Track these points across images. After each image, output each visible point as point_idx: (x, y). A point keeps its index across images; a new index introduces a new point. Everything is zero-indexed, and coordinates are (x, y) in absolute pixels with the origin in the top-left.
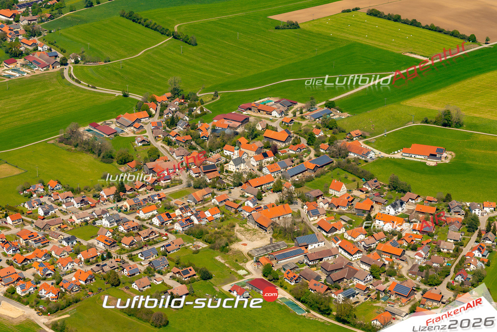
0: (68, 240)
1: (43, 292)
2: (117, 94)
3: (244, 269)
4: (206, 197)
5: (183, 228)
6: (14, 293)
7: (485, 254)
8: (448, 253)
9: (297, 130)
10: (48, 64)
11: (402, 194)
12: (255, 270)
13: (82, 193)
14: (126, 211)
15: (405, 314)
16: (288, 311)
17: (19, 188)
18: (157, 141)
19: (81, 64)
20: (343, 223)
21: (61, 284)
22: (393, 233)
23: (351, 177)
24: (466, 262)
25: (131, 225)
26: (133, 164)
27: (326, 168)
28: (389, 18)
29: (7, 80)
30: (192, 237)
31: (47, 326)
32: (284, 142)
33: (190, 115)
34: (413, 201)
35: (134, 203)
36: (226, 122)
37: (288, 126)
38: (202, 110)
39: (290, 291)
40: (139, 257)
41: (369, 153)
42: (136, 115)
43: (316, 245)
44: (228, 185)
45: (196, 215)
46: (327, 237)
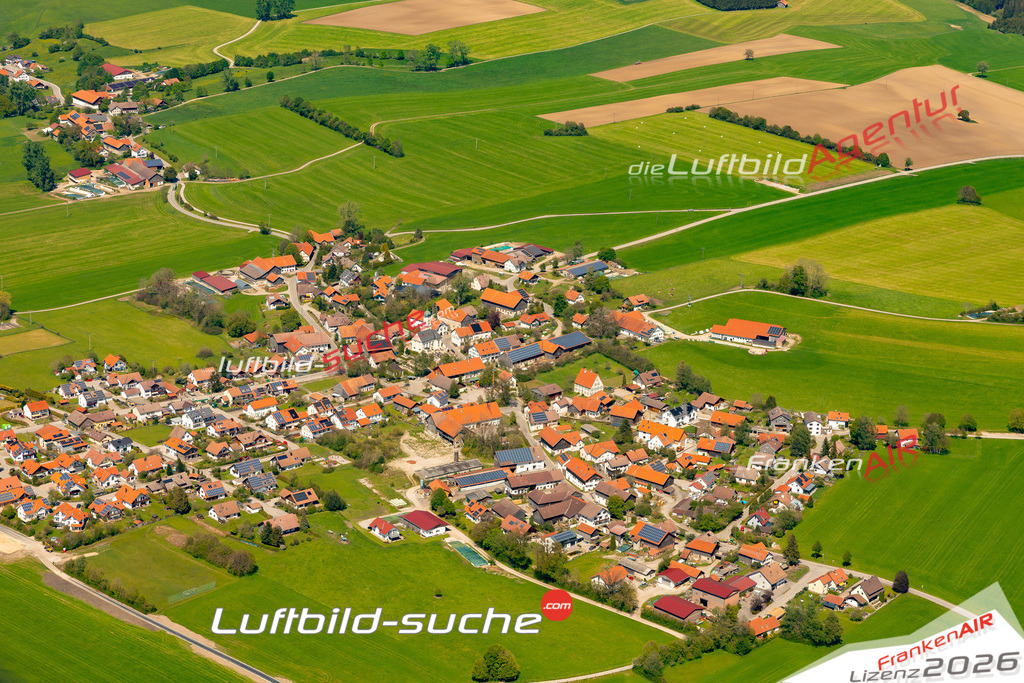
0: (117, 444)
1: (61, 516)
2: (252, 230)
3: (400, 496)
4: (365, 390)
5: (314, 433)
6: (12, 517)
7: (808, 489)
8: (748, 486)
9: (541, 291)
10: (143, 178)
11: (695, 395)
12: (419, 500)
13: (158, 377)
14: (227, 406)
15: (648, 570)
16: (460, 560)
17: (54, 365)
18: (302, 302)
19: (200, 181)
20: (583, 435)
21: (90, 507)
22: (665, 453)
23: (615, 367)
24: (773, 498)
25: (228, 426)
26: (252, 337)
27: (577, 353)
28: (746, 123)
29: (70, 202)
30: (327, 448)
31: (58, 566)
32: (514, 309)
33: (365, 263)
34: (712, 408)
35: (240, 394)
36: (422, 276)
37: (527, 286)
38: (387, 255)
39: (470, 532)
40: (232, 473)
41: (652, 330)
42: (273, 262)
43: (530, 466)
44: (406, 373)
45: (339, 415)
46: (552, 455)
